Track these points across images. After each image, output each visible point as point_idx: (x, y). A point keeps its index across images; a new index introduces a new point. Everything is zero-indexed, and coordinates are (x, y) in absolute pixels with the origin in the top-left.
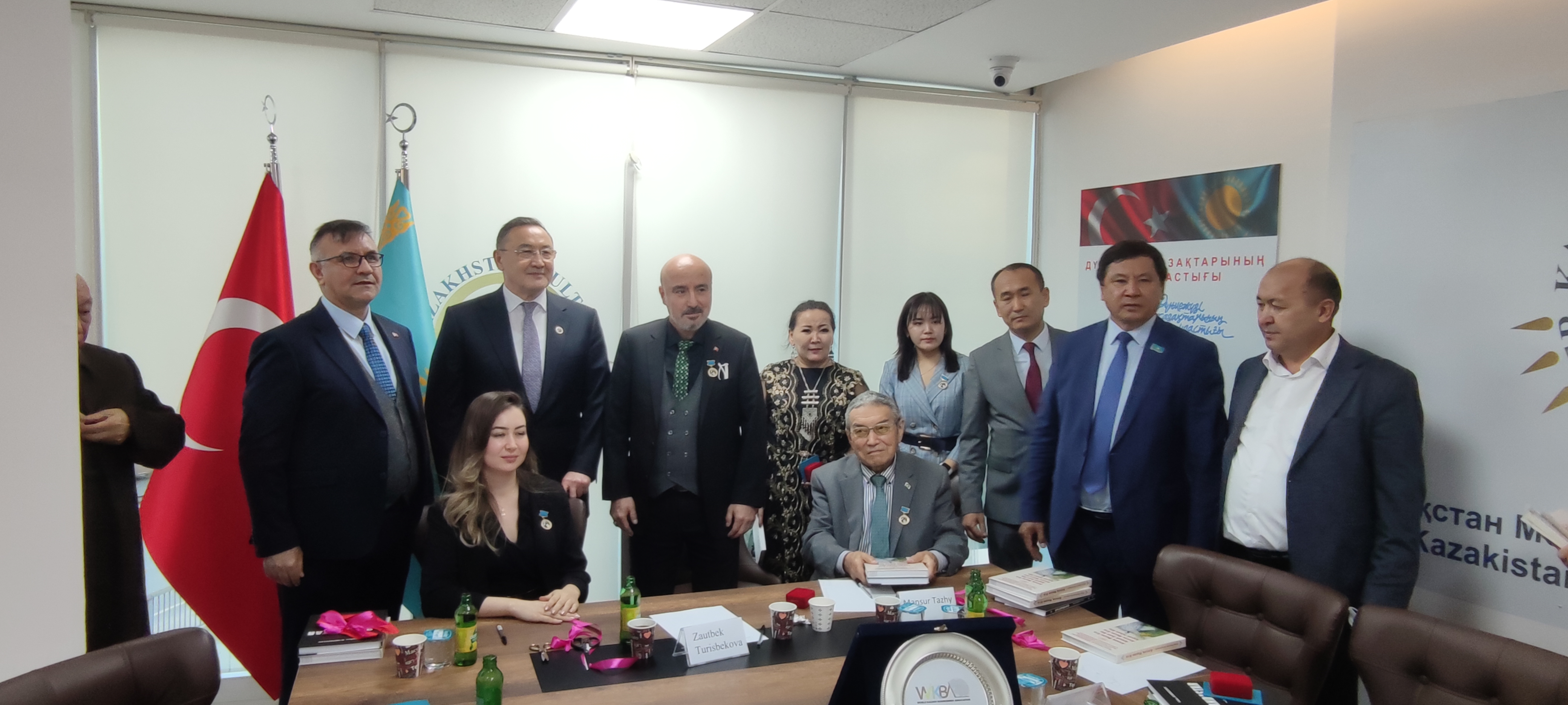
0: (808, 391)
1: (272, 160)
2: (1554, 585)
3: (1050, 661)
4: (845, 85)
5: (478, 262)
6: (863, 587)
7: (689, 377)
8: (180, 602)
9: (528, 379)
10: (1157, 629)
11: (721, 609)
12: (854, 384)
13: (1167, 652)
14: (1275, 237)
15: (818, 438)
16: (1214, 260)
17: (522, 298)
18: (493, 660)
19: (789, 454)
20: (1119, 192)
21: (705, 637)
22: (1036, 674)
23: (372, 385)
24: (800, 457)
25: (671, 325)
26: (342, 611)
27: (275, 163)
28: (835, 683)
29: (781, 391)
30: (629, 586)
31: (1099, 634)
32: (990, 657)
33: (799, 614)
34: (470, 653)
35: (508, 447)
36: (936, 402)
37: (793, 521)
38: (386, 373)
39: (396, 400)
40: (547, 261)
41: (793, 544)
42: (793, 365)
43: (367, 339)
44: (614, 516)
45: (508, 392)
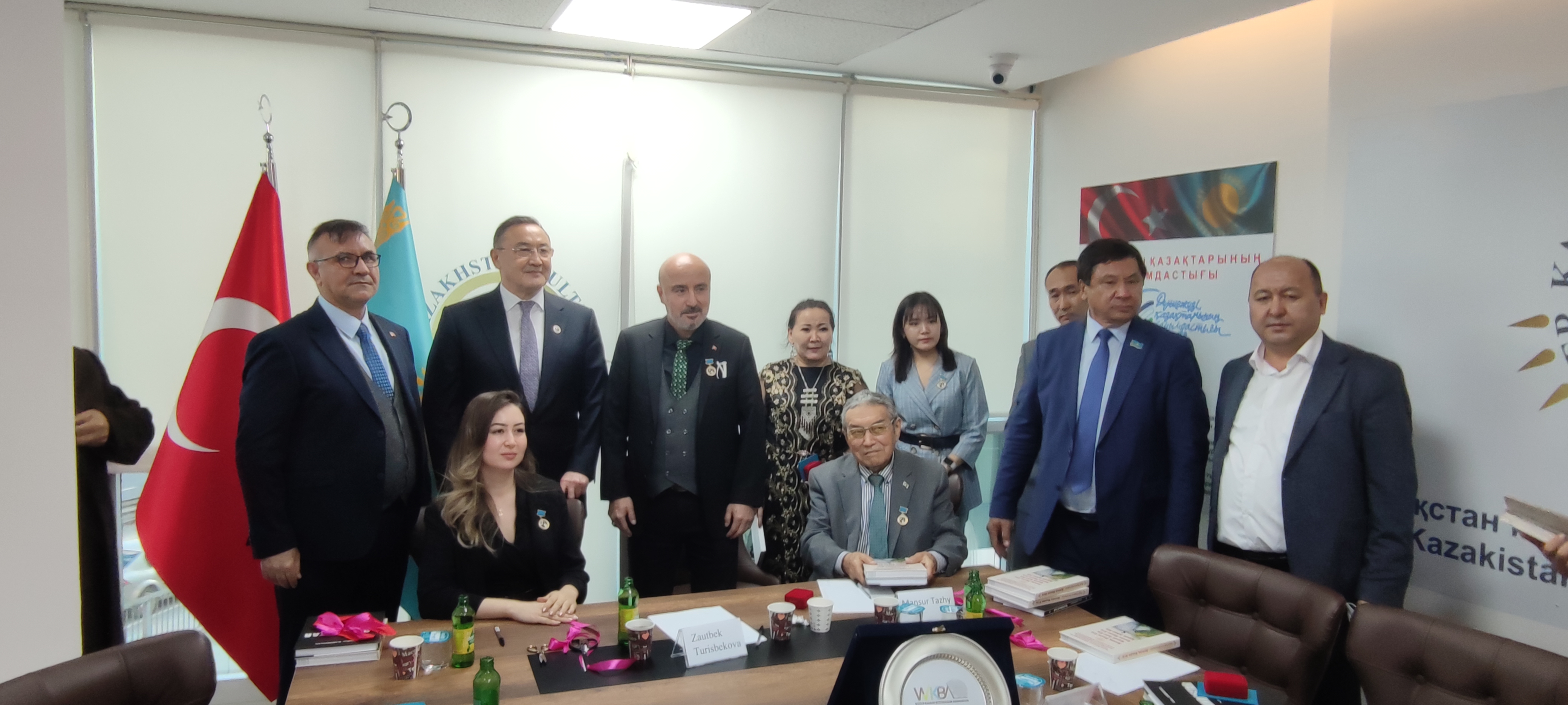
0: (807, 390)
1: (268, 160)
2: (1550, 584)
3: (1048, 662)
4: (844, 83)
5: (476, 261)
7: (687, 375)
9: (526, 377)
11: (720, 609)
12: (853, 383)
13: (1162, 652)
14: (1270, 235)
15: (817, 437)
16: (1211, 258)
17: (519, 297)
18: (490, 661)
19: (788, 453)
20: (1118, 190)
21: (704, 638)
22: (1034, 675)
23: (369, 385)
24: (799, 456)
25: (668, 323)
26: (339, 612)
27: (271, 163)
28: (834, 684)
29: (780, 391)
30: (627, 587)
31: (1096, 634)
32: (988, 657)
33: (797, 615)
34: (467, 654)
35: (507, 443)
36: (935, 402)
37: (792, 521)
38: (384, 373)
39: (393, 400)
40: (545, 259)
41: (792, 544)
42: (792, 364)
43: (364, 339)
44: (612, 516)
45: (505, 392)
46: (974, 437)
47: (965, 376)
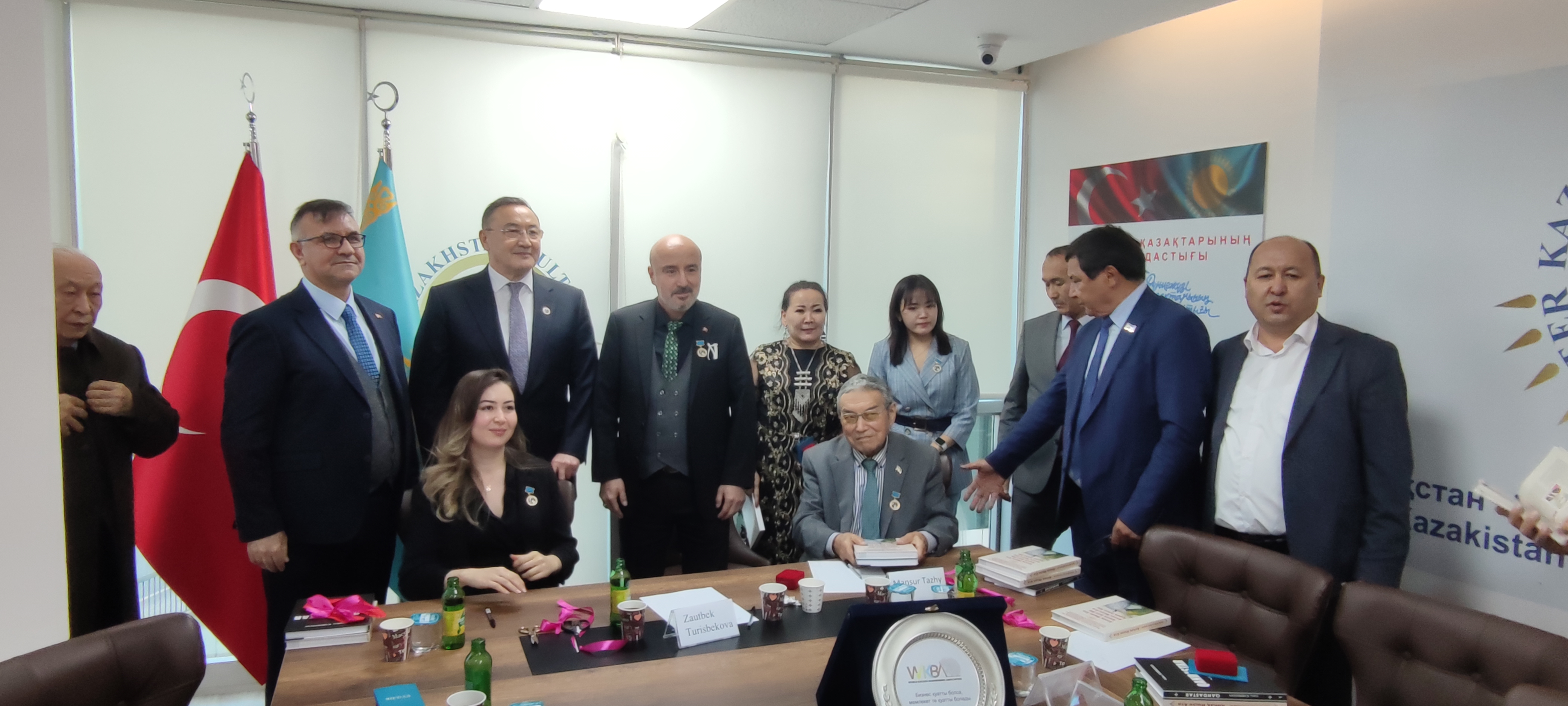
0: (800, 372)
1: (252, 140)
2: (1535, 562)
3: (1040, 640)
4: (832, 63)
5: (464, 243)
6: (853, 568)
7: (678, 357)
8: (165, 588)
9: (515, 359)
10: (1144, 607)
11: (710, 590)
12: (846, 366)
13: (1153, 630)
14: (1260, 216)
15: (810, 420)
16: (1201, 239)
17: (508, 278)
18: (482, 643)
19: (781, 435)
20: (1108, 171)
21: (696, 618)
22: (1027, 653)
23: (355, 367)
24: (792, 439)
25: (659, 304)
26: (328, 594)
27: (254, 142)
28: (825, 663)
29: (773, 372)
30: (618, 569)
31: (1087, 613)
32: (981, 636)
33: (789, 596)
34: (458, 636)
35: (497, 420)
36: (931, 386)
37: (785, 503)
38: (369, 355)
39: (378, 382)
40: (534, 241)
41: (784, 527)
42: (785, 346)
43: (350, 320)
44: (604, 498)
45: (494, 370)
46: (965, 419)
47: (960, 359)
